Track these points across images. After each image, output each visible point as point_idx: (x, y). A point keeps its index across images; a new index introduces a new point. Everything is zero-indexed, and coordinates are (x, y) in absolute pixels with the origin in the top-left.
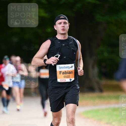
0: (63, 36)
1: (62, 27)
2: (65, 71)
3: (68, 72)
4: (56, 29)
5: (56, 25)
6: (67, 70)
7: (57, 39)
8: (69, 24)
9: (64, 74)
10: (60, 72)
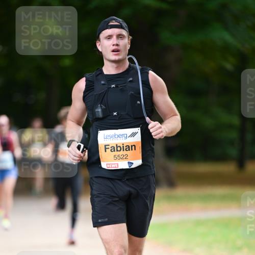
0: (114, 65)
1: (114, 45)
2: (117, 145)
3: (123, 147)
4: (100, 50)
5: (100, 41)
6: (120, 141)
9: (114, 151)
10: (105, 146)
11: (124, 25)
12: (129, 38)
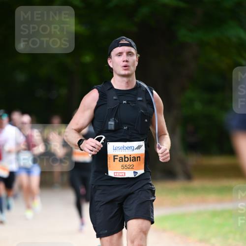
0: (125, 79)
1: (124, 61)
2: (125, 156)
3: (130, 158)
4: (111, 66)
5: (111, 58)
6: (128, 153)
7: (112, 87)
8: (139, 55)
9: (122, 161)
10: (114, 156)
11: (133, 44)
12: (137, 55)
